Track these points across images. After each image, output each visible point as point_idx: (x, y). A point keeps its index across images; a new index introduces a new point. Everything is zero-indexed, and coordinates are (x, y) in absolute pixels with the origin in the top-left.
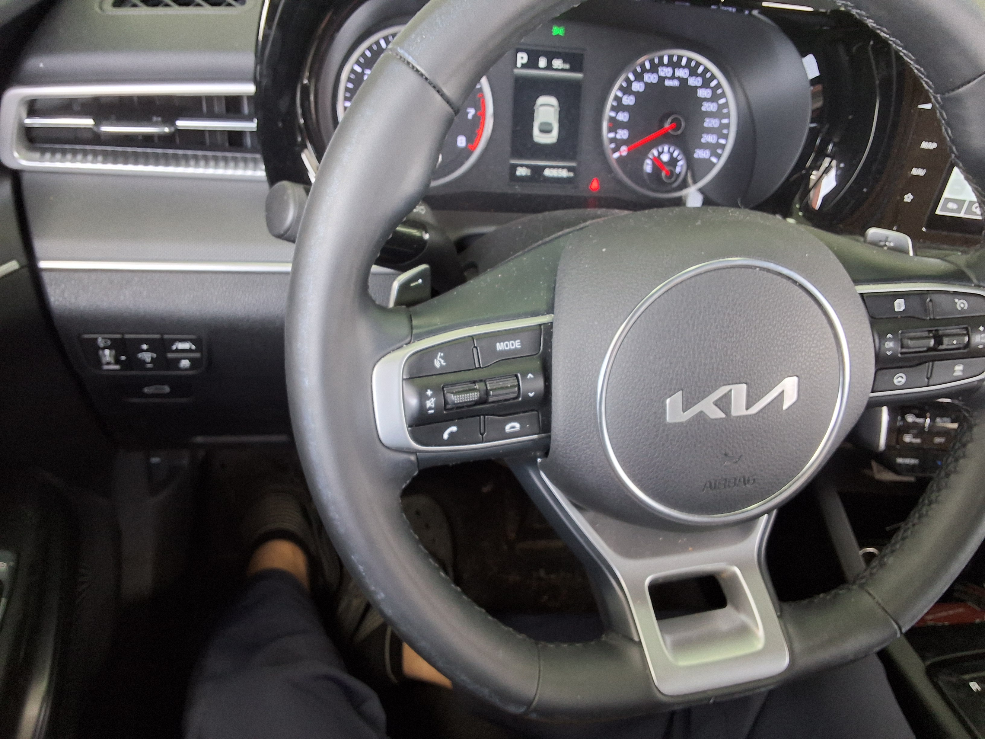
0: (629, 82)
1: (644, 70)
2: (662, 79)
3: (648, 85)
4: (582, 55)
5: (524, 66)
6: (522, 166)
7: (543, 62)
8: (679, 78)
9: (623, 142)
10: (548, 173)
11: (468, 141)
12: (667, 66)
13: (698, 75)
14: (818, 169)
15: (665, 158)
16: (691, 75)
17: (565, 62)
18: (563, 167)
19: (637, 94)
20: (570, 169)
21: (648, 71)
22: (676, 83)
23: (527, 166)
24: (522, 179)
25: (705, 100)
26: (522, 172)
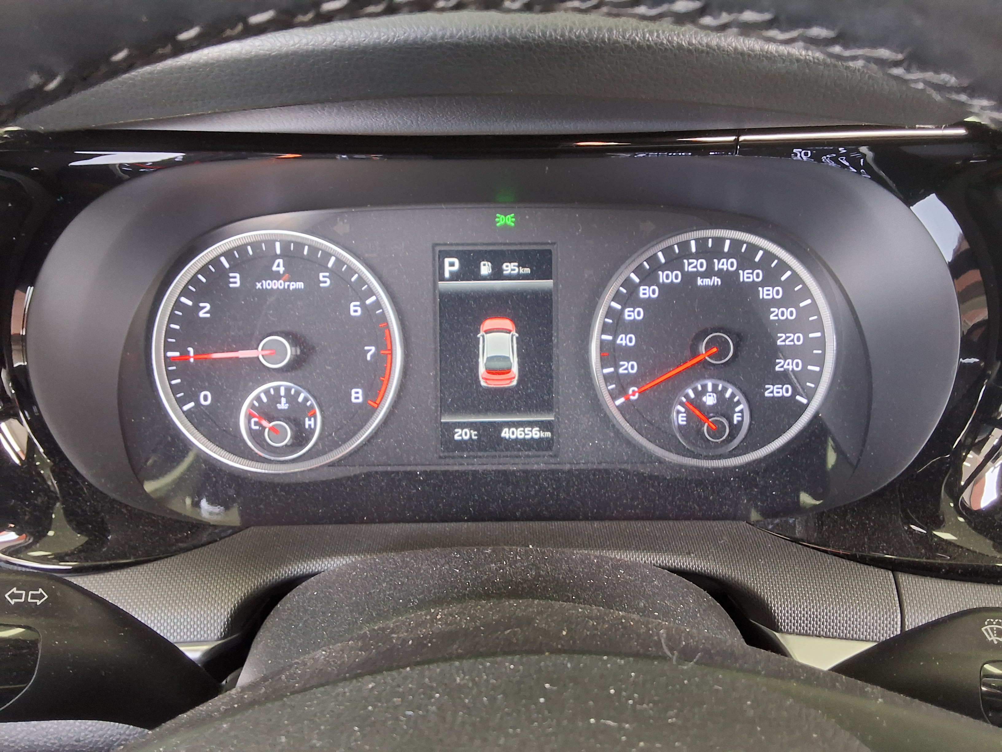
0: (632, 288)
1: (656, 266)
2: (689, 278)
3: (665, 289)
4: (550, 252)
5: (455, 277)
6: (462, 426)
7: (486, 269)
8: (720, 273)
9: (633, 380)
10: (506, 433)
11: (366, 396)
12: (697, 256)
13: (754, 266)
14: (978, 448)
15: (710, 400)
16: (742, 266)
17: (522, 265)
18: (531, 424)
19: (647, 304)
20: (544, 426)
21: (663, 268)
22: (716, 281)
23: (471, 426)
24: (462, 445)
25: (774, 303)
26: (461, 434)
